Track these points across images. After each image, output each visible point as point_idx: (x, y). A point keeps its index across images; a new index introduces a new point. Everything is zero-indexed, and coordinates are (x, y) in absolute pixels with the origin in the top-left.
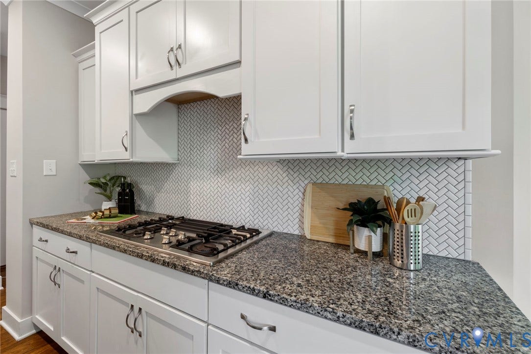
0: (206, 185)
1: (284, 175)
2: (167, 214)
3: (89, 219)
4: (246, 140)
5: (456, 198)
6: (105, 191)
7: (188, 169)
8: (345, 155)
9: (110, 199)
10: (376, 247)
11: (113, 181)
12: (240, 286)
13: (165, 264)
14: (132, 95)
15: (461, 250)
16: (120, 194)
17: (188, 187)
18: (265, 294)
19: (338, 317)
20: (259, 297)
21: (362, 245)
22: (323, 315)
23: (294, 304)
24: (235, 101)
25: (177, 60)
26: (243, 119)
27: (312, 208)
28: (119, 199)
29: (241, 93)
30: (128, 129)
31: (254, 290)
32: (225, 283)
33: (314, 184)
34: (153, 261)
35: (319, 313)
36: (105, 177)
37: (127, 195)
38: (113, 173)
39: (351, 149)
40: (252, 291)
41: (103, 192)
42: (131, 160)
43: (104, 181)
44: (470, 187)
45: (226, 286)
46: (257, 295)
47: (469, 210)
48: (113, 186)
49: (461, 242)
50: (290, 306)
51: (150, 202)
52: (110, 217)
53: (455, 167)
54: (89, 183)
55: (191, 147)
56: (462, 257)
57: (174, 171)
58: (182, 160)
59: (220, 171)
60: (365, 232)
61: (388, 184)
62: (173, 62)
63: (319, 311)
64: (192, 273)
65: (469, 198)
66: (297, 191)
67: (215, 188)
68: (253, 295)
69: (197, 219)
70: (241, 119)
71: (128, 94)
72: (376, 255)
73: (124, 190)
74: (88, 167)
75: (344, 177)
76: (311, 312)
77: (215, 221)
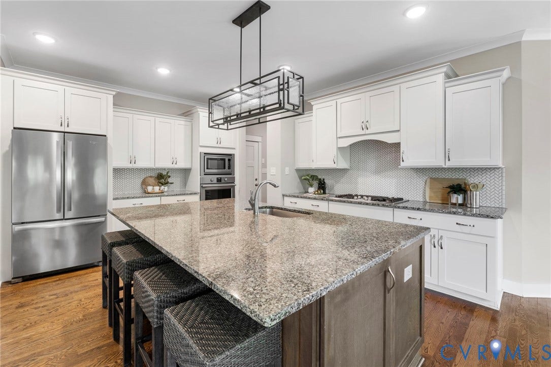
1: (415, 174)
3: (312, 195)
4: (403, 161)
5: (498, 183)
8: (446, 167)
9: (312, 186)
10: (460, 201)
11: (312, 178)
12: (408, 208)
13: (373, 204)
14: (337, 139)
15: (501, 204)
16: (318, 184)
21: (454, 201)
24: (397, 145)
25: (366, 127)
26: (401, 153)
27: (430, 188)
29: (401, 142)
31: (414, 208)
32: (402, 207)
33: (431, 178)
34: (367, 204)
36: (307, 176)
39: (449, 164)
44: (504, 179)
47: (504, 188)
48: (313, 180)
49: (500, 201)
52: (320, 194)
53: (498, 171)
56: (501, 207)
60: (456, 196)
61: (467, 178)
64: (387, 206)
65: (504, 183)
66: (422, 182)
70: (400, 152)
71: (335, 138)
72: (460, 205)
73: (321, 182)
75: (440, 175)
77: (383, 196)
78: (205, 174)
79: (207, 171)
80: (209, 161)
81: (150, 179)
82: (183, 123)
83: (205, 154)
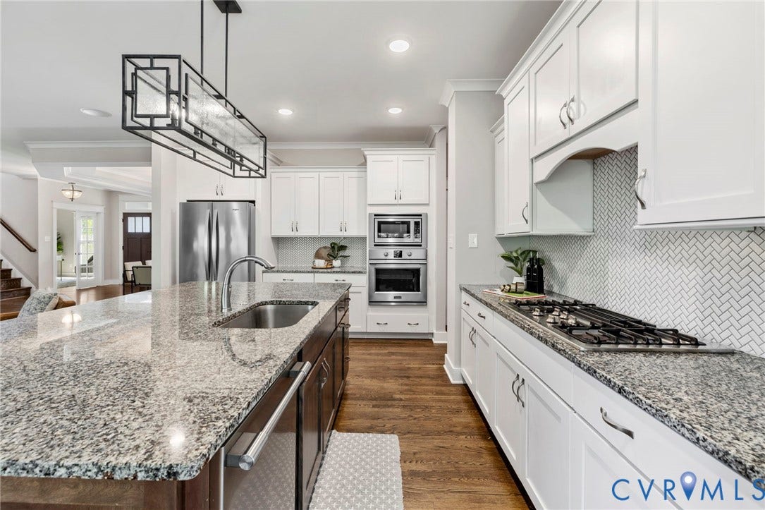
0: (629, 266)
2: (575, 298)
3: (499, 292)
4: (643, 205)
6: (516, 265)
7: (605, 243)
9: (520, 274)
11: (523, 256)
12: (598, 375)
13: (539, 338)
14: (532, 163)
16: (528, 269)
17: (605, 266)
18: (620, 389)
19: (698, 439)
20: (614, 390)
22: (679, 431)
23: (649, 408)
25: (570, 119)
28: (527, 275)
29: (637, 143)
30: (528, 199)
31: (610, 381)
32: (585, 368)
34: (531, 334)
35: (675, 427)
36: (516, 251)
37: (535, 271)
38: (527, 246)
40: (609, 383)
41: (514, 266)
42: (531, 233)
43: (515, 255)
45: (586, 371)
46: (613, 388)
48: (524, 260)
50: (645, 409)
51: (563, 284)
52: (516, 292)
54: (503, 257)
55: (609, 213)
57: (589, 246)
58: (598, 232)
59: (649, 247)
62: (566, 120)
63: (676, 424)
64: (559, 351)
67: (641, 271)
68: (609, 386)
69: (617, 311)
71: (528, 162)
73: (532, 265)
74: (503, 240)
76: (666, 422)
78: (375, 245)
79: (377, 240)
80: (382, 225)
81: (323, 250)
82: (355, 174)
83: (375, 215)
